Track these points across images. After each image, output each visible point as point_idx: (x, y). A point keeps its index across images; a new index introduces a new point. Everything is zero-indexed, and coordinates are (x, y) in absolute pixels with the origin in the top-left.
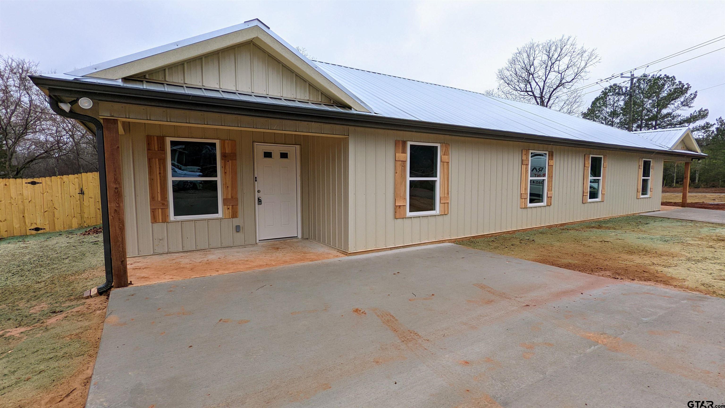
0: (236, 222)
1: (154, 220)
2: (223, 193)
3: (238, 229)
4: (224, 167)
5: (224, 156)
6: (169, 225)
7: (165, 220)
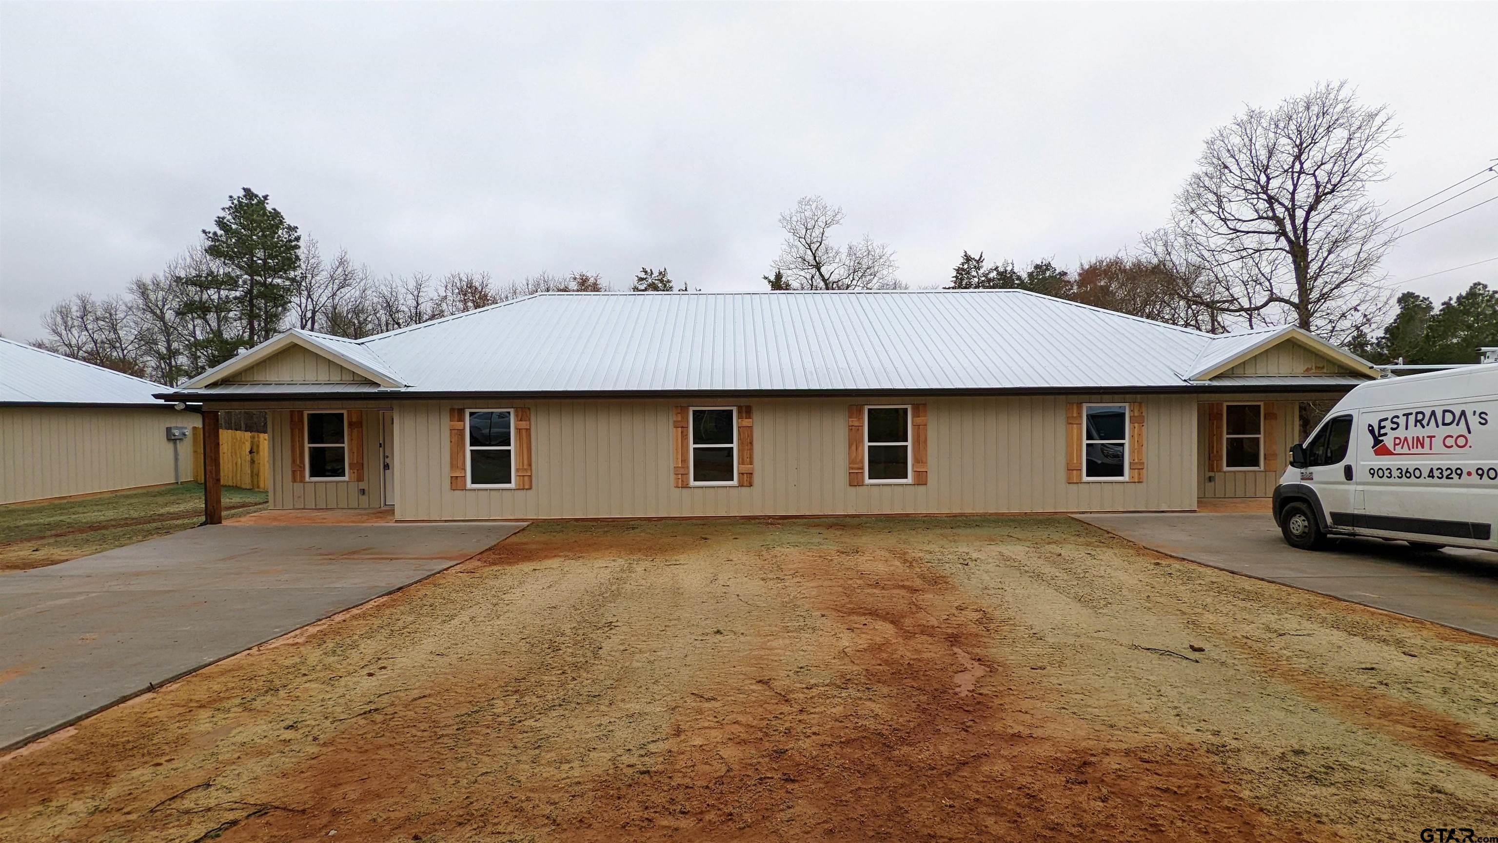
0: (362, 485)
1: (294, 480)
2: (349, 458)
3: (363, 492)
4: (350, 435)
5: (351, 424)
6: (306, 485)
7: (302, 480)
